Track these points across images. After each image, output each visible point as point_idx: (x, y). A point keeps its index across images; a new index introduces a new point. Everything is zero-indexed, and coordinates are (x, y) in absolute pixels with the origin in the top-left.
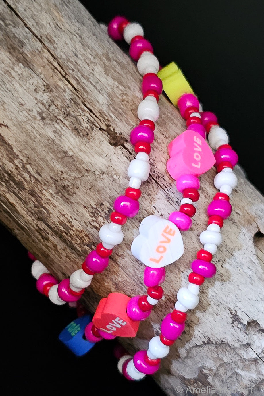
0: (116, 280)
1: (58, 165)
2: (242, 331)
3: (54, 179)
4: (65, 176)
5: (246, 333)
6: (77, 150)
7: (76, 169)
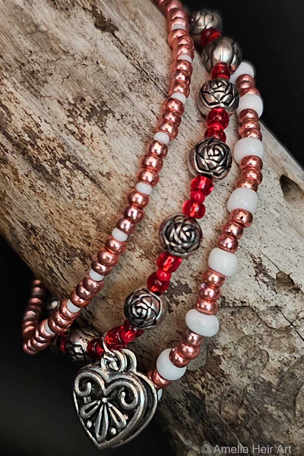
0: (98, 214)
1: (26, 42)
2: (269, 287)
3: (20, 62)
4: (34, 57)
5: (275, 290)
6: (52, 25)
7: (49, 49)
